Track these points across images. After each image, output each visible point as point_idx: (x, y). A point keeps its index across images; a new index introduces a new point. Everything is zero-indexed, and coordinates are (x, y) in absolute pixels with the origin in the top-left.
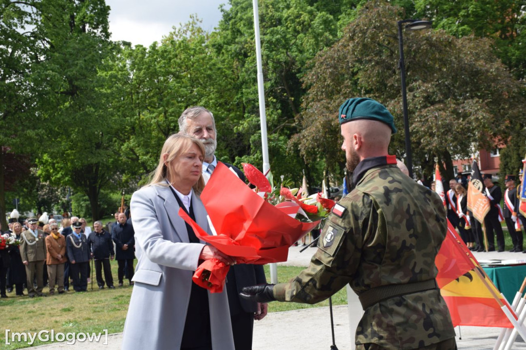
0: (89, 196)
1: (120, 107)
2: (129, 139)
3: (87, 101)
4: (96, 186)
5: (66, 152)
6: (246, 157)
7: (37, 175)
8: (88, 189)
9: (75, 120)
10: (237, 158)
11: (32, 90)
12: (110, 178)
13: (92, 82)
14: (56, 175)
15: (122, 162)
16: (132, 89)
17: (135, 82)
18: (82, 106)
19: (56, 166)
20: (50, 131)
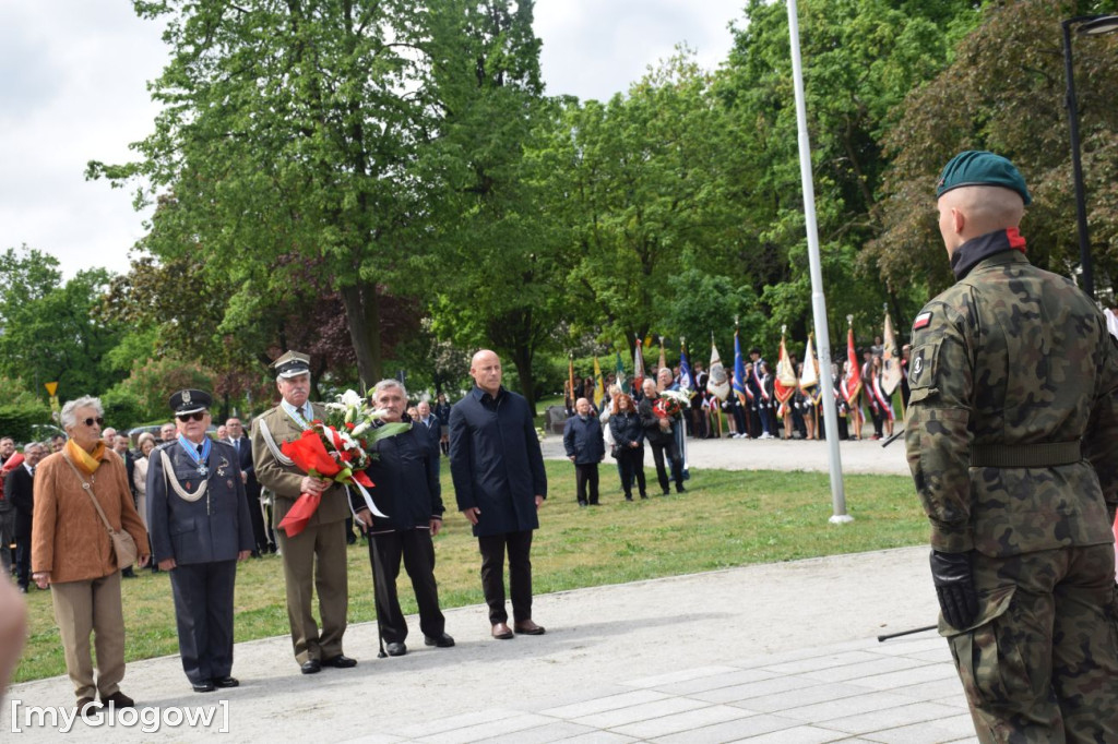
0: (514, 361)
1: (562, 209)
2: (578, 262)
3: (506, 201)
4: (526, 346)
5: (477, 290)
6: (783, 286)
7: (432, 330)
8: (514, 351)
9: (490, 235)
10: (766, 288)
11: (419, 188)
12: (551, 330)
13: (515, 168)
14: (461, 329)
15: (568, 303)
16: (581, 178)
17: (587, 164)
18: (498, 212)
19: (461, 314)
20: (449, 258)
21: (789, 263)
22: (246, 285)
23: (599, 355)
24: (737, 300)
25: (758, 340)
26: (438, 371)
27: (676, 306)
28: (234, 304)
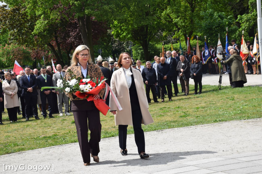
0: (142, 46)
2: (166, 8)
4: (146, 40)
5: (128, 19)
6: (245, 15)
7: (112, 34)
8: (142, 42)
10: (239, 16)
12: (155, 34)
14: (123, 34)
15: (162, 24)
19: (122, 28)
21: (248, 6)
22: (43, 16)
24: (227, 21)
25: (235, 37)
26: (114, 49)
27: (203, 23)
28: (38, 24)
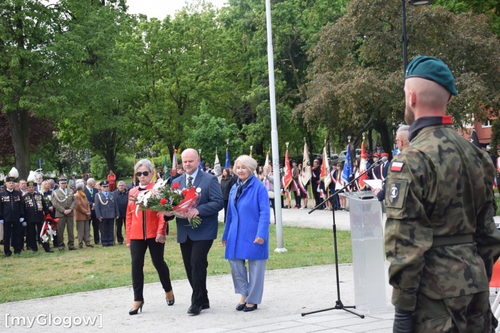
0: (106, 158)
1: (135, 76)
2: (143, 106)
3: (106, 70)
4: (113, 150)
5: (86, 117)
6: (252, 125)
7: (59, 138)
8: (106, 152)
9: (95, 87)
10: (244, 125)
11: (55, 58)
12: (126, 143)
13: (111, 51)
14: (76, 138)
15: (137, 128)
16: (147, 60)
17: (150, 53)
18: (100, 75)
19: (76, 130)
20: (71, 98)
21: (256, 113)
23: (154, 157)
24: (228, 131)
26: (61, 161)
27: (195, 132)
